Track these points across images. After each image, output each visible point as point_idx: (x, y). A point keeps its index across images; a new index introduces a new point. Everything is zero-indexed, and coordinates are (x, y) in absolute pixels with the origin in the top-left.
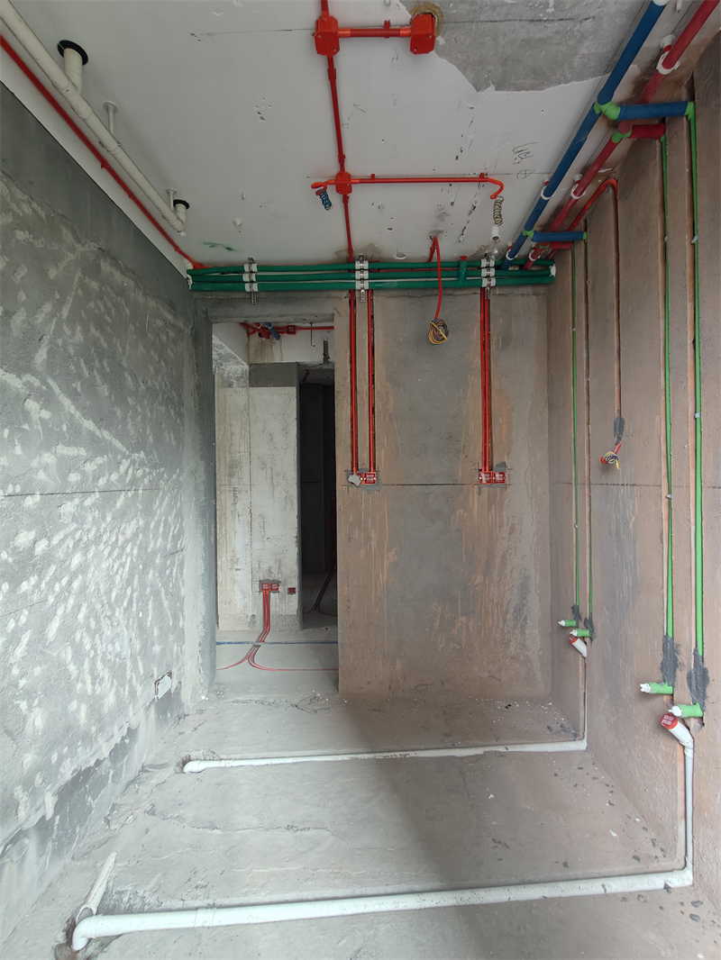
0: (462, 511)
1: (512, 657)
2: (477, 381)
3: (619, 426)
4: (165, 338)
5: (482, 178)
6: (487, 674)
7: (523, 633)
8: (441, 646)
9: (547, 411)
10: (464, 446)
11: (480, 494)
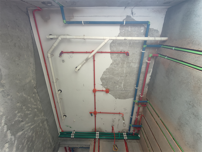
4: (47, 146)
5: (119, 113)
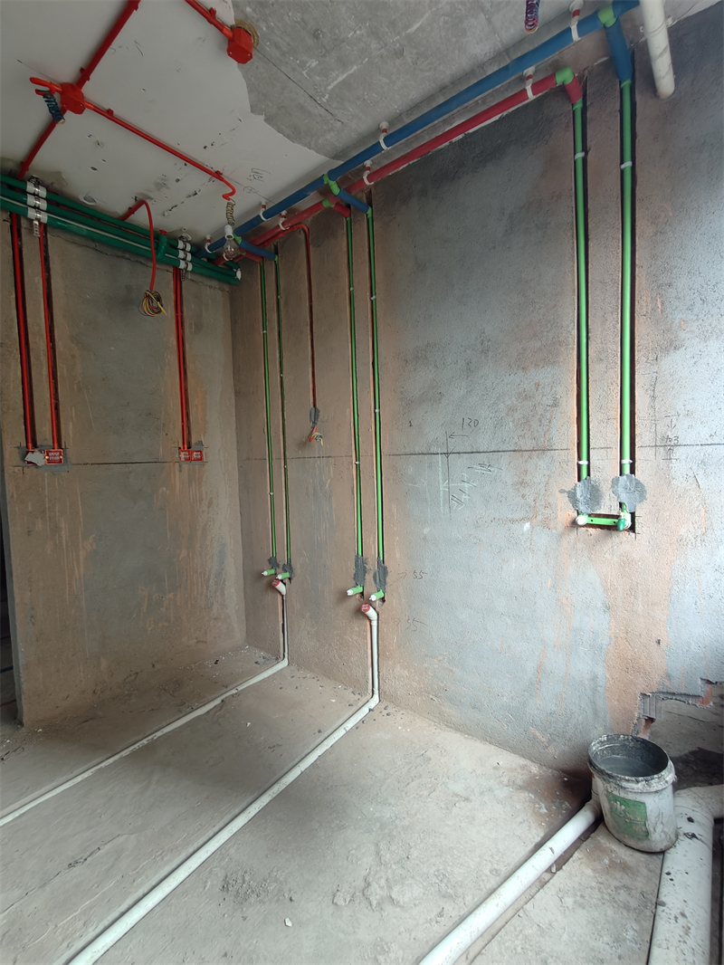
0: (165, 489)
1: (216, 619)
2: (174, 359)
3: (315, 414)
5: (218, 175)
6: (195, 641)
7: (223, 594)
8: (150, 629)
9: (233, 396)
10: (164, 425)
11: (180, 471)
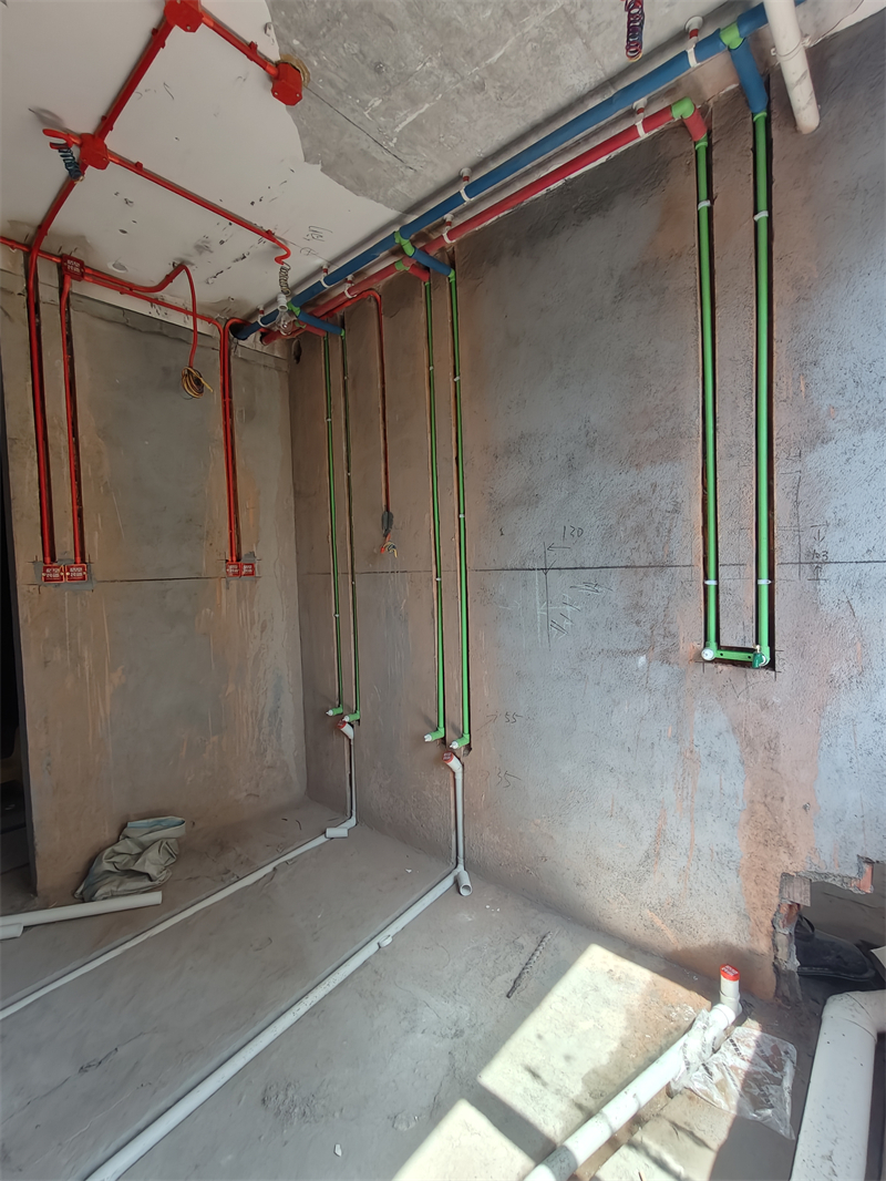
0: (208, 610)
3: (388, 519)
5: (269, 235)
6: (245, 794)
9: (292, 498)
10: (208, 532)
11: (228, 588)
